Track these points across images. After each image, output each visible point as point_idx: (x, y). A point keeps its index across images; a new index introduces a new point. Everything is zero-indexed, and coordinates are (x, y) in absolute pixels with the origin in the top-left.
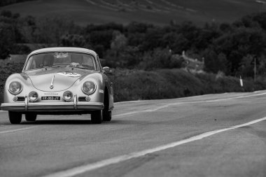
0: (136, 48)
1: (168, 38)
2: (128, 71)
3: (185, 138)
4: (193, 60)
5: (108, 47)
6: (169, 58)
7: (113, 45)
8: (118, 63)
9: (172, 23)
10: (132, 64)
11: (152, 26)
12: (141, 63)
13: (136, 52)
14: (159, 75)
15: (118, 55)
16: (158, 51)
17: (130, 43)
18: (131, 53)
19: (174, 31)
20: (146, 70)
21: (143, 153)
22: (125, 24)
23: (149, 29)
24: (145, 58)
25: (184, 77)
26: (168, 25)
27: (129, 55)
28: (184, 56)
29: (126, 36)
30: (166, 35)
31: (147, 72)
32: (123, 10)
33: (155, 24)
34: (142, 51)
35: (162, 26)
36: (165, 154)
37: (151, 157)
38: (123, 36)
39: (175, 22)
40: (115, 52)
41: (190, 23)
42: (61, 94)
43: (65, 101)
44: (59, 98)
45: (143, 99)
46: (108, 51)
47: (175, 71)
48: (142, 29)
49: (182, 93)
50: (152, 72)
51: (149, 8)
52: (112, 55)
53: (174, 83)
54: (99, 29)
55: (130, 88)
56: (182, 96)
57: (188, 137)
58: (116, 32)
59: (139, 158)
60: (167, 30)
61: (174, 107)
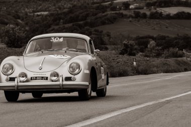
0: (160, 48)
1: (176, 42)
2: (156, 59)
3: (185, 92)
4: (189, 54)
5: (146, 47)
6: (177, 52)
7: (149, 46)
8: (151, 55)
9: (178, 35)
10: (158, 55)
11: (168, 37)
12: (163, 55)
13: (160, 49)
14: (171, 61)
15: (151, 51)
16: (171, 49)
17: (157, 45)
18: (158, 50)
19: (179, 39)
20: (165, 58)
21: (164, 100)
22: (155, 36)
23: (166, 38)
24: (165, 52)
25: (185, 62)
26: (176, 36)
27: (156, 51)
28: (184, 51)
29: (155, 42)
30: (175, 41)
31: (166, 60)
32: (154, 29)
33: (170, 36)
34: (163, 49)
35: (173, 36)
36: (175, 101)
37: (168, 102)
38: (154, 42)
39: (180, 35)
40: (150, 49)
41: (187, 35)
42: (48, 75)
43: (52, 81)
44: (47, 78)
45: (164, 72)
46: (147, 49)
47: (179, 59)
48: (163, 38)
49: (183, 70)
50: (168, 59)
51: (167, 27)
52: (148, 51)
53: (179, 65)
54: (142, 38)
55: (157, 67)
56: (183, 71)
57: (187, 92)
58: (151, 40)
59: (162, 102)
60: (176, 38)
61: (179, 77)
